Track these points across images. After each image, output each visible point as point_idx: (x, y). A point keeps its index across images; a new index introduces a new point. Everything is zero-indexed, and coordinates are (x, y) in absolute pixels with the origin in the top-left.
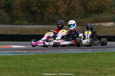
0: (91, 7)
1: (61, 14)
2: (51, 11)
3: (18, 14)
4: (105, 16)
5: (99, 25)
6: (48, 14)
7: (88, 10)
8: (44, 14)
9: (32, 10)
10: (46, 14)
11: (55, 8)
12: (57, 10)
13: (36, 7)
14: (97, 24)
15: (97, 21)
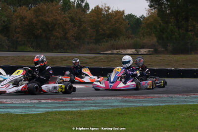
0: (104, 30)
1: (70, 38)
2: (58, 35)
3: (18, 38)
4: (122, 41)
5: (117, 52)
6: (54, 38)
7: (100, 33)
8: (50, 39)
9: (36, 34)
10: (52, 38)
11: (63, 31)
12: (66, 33)
13: (41, 30)
14: (115, 52)
15: (113, 47)
